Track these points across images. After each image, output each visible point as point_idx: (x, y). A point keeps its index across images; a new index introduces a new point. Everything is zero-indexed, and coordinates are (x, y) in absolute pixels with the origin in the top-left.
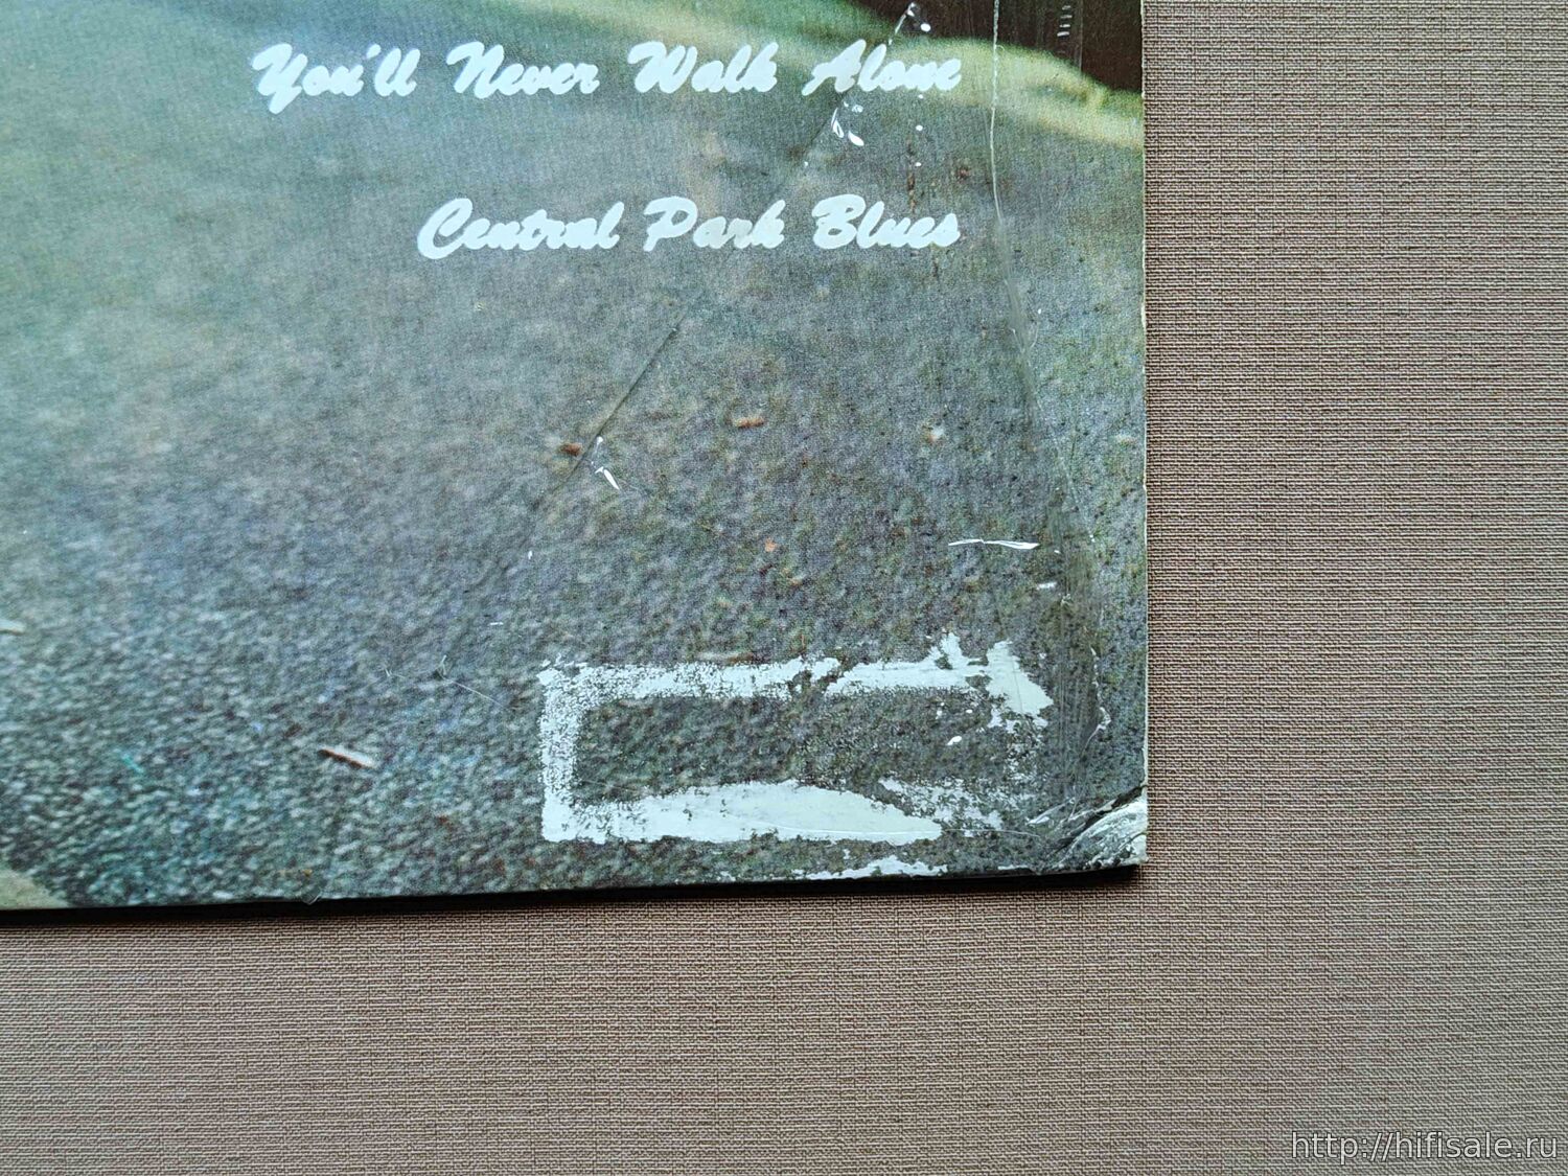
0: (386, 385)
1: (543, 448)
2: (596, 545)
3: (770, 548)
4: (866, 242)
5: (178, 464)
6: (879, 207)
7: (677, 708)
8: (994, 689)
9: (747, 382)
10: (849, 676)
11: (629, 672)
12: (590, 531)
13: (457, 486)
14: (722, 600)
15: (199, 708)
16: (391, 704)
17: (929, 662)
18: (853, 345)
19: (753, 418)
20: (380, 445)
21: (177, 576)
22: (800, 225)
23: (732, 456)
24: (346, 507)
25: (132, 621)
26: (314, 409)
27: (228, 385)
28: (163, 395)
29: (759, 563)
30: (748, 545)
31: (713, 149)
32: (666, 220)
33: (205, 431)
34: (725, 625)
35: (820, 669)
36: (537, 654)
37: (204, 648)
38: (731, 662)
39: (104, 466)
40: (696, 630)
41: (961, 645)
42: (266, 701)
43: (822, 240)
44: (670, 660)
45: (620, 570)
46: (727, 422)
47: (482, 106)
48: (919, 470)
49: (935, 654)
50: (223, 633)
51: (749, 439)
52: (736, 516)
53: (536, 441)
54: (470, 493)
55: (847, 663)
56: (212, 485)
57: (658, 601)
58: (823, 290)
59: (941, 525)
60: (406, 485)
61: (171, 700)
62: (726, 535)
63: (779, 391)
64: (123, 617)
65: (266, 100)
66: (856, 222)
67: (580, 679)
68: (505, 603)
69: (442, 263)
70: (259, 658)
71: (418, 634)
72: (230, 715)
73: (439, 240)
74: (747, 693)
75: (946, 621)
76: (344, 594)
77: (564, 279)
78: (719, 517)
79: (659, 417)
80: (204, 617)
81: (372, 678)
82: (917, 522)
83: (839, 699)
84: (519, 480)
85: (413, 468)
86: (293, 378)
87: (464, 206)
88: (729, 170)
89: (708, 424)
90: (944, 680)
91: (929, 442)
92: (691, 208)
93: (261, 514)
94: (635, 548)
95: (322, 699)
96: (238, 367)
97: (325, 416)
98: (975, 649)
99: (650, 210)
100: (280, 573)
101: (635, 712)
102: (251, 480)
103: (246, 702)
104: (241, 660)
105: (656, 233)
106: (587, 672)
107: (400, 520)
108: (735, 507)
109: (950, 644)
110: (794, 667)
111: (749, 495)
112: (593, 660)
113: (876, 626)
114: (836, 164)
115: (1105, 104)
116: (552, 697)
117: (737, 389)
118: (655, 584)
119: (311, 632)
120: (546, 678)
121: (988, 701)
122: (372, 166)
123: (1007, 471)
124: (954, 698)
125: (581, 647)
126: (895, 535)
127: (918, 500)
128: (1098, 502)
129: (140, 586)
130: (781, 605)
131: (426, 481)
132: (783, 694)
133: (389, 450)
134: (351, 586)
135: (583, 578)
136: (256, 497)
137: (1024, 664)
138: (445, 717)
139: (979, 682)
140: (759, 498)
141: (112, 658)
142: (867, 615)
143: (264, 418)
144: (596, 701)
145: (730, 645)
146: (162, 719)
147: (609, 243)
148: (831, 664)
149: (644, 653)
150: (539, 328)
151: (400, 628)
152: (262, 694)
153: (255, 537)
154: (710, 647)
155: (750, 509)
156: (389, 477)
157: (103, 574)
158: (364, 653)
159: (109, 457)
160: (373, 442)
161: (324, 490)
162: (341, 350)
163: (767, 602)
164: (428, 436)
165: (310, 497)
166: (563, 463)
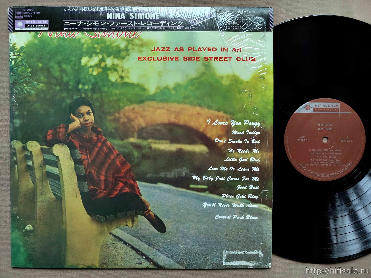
0: (212, 229)
1: (224, 234)
2: (228, 242)
3: (242, 242)
4: (250, 219)
5: (195, 234)
6: (251, 216)
7: (234, 254)
8: (259, 254)
9: (241, 229)
10: (248, 253)
11: (230, 252)
12: (228, 241)
13: (217, 237)
14: (238, 246)
15: (196, 254)
16: (211, 254)
17: (254, 252)
18: (249, 227)
19: (241, 232)
20: (211, 234)
21: (195, 243)
22: (245, 217)
23: (239, 235)
24: (208, 238)
25: (191, 247)
26: (206, 230)
27: (200, 228)
28: (195, 229)
29: (241, 243)
30: (240, 242)
31: (239, 211)
32: (235, 217)
33: (198, 232)
34: (238, 248)
35: (246, 252)
36: (223, 250)
37: (197, 249)
38: (238, 251)
39: (190, 235)
40: (236, 248)
41: (257, 250)
42: (201, 253)
43: (247, 218)
44: (233, 251)
45: (230, 244)
46: (239, 232)
47: (220, 208)
48: (254, 237)
49: (255, 251)
50: (198, 248)
51: (240, 234)
52: (239, 240)
53: (224, 233)
54: (218, 237)
55: (248, 252)
56: (198, 236)
57: (233, 246)
58: (247, 222)
59: (256, 241)
60: (213, 237)
61: (194, 253)
62: (238, 241)
63: (243, 230)
64: (190, 246)
65: (204, 207)
66: (250, 217)
67: (226, 252)
68: (221, 246)
69: (217, 219)
70: (201, 250)
71: (213, 248)
72: (199, 254)
73: (217, 218)
74: (240, 254)
75: (256, 248)
76: (208, 245)
77: (226, 221)
78: (238, 240)
79: (233, 232)
80: (197, 246)
81: (210, 252)
82: (254, 241)
83: (247, 254)
84: (222, 236)
85: (214, 235)
86: (205, 228)
87: (219, 215)
88: (240, 213)
89: (237, 232)
90: (255, 253)
91: (255, 234)
92: (236, 216)
93: (202, 238)
94: (231, 242)
95: (206, 253)
96: (201, 227)
97: (207, 231)
98: (258, 251)
99: (233, 216)
100: (203, 243)
101: (230, 255)
102: (201, 236)
103: (200, 253)
104: (200, 250)
105: (234, 218)
106: (227, 252)
107: (213, 239)
108: (239, 239)
109: (256, 250)
110: (243, 252)
111: (240, 238)
112: (227, 251)
113: (250, 249)
114: (248, 213)
115: (269, 209)
116: (224, 253)
117: (240, 230)
118: (233, 245)
119: (205, 248)
120: (223, 252)
121: (259, 255)
122: (212, 212)
123: (261, 236)
124: (256, 255)
125: (226, 250)
126: (252, 242)
127: (254, 239)
128: (268, 239)
129: (192, 244)
130: (243, 247)
131: (215, 236)
132: (242, 254)
133: (212, 234)
134: (208, 244)
135: (227, 244)
136: (201, 237)
137: (262, 252)
138: (215, 255)
139: (258, 253)
140: (241, 238)
141: (189, 249)
142: (249, 248)
143: (202, 231)
144: (227, 254)
145: (238, 250)
146: (193, 254)
147: (230, 218)
148: (246, 251)
149: (231, 250)
150: (224, 225)
151: (212, 247)
152: (201, 252)
153: (201, 240)
154: (237, 250)
155: (240, 239)
156: (212, 236)
157: (189, 243)
158: (209, 250)
159: (190, 234)
160: (211, 233)
161: (207, 237)
162: (208, 226)
163: (241, 246)
164: (215, 233)
165: (206, 237)
166: (225, 235)
